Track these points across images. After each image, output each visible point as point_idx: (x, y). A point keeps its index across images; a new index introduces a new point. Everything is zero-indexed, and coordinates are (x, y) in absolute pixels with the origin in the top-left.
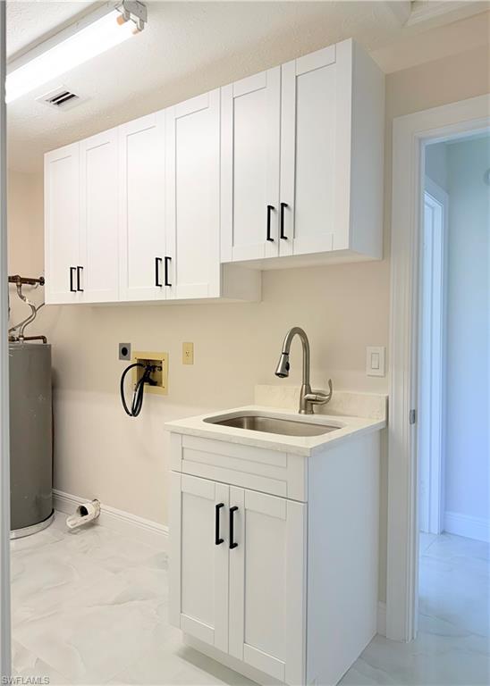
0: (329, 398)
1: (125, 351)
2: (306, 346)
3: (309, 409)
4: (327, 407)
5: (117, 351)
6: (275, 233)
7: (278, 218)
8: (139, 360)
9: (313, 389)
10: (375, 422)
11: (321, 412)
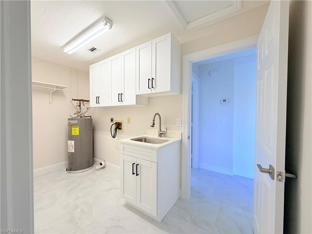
0: (166, 133)
1: (112, 120)
2: (160, 118)
3: (161, 136)
4: (166, 135)
5: (110, 120)
6: (150, 86)
7: (151, 82)
8: (116, 122)
9: (162, 130)
10: (178, 139)
11: (164, 137)
